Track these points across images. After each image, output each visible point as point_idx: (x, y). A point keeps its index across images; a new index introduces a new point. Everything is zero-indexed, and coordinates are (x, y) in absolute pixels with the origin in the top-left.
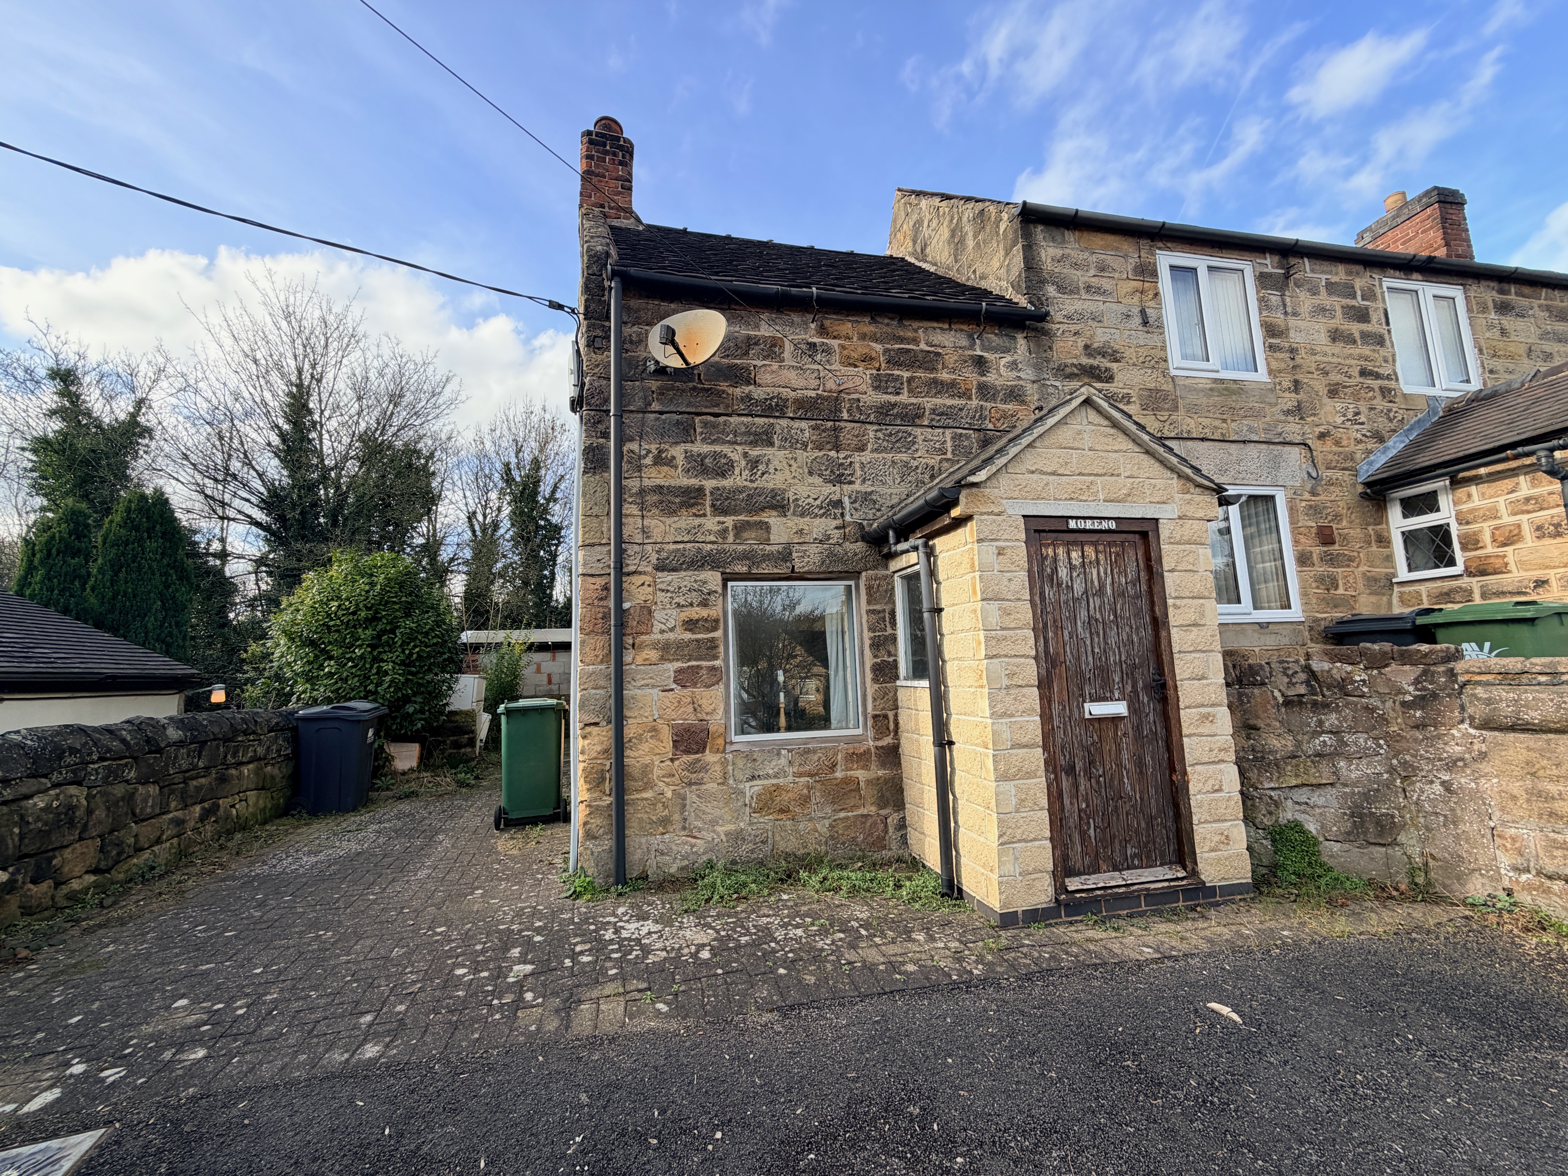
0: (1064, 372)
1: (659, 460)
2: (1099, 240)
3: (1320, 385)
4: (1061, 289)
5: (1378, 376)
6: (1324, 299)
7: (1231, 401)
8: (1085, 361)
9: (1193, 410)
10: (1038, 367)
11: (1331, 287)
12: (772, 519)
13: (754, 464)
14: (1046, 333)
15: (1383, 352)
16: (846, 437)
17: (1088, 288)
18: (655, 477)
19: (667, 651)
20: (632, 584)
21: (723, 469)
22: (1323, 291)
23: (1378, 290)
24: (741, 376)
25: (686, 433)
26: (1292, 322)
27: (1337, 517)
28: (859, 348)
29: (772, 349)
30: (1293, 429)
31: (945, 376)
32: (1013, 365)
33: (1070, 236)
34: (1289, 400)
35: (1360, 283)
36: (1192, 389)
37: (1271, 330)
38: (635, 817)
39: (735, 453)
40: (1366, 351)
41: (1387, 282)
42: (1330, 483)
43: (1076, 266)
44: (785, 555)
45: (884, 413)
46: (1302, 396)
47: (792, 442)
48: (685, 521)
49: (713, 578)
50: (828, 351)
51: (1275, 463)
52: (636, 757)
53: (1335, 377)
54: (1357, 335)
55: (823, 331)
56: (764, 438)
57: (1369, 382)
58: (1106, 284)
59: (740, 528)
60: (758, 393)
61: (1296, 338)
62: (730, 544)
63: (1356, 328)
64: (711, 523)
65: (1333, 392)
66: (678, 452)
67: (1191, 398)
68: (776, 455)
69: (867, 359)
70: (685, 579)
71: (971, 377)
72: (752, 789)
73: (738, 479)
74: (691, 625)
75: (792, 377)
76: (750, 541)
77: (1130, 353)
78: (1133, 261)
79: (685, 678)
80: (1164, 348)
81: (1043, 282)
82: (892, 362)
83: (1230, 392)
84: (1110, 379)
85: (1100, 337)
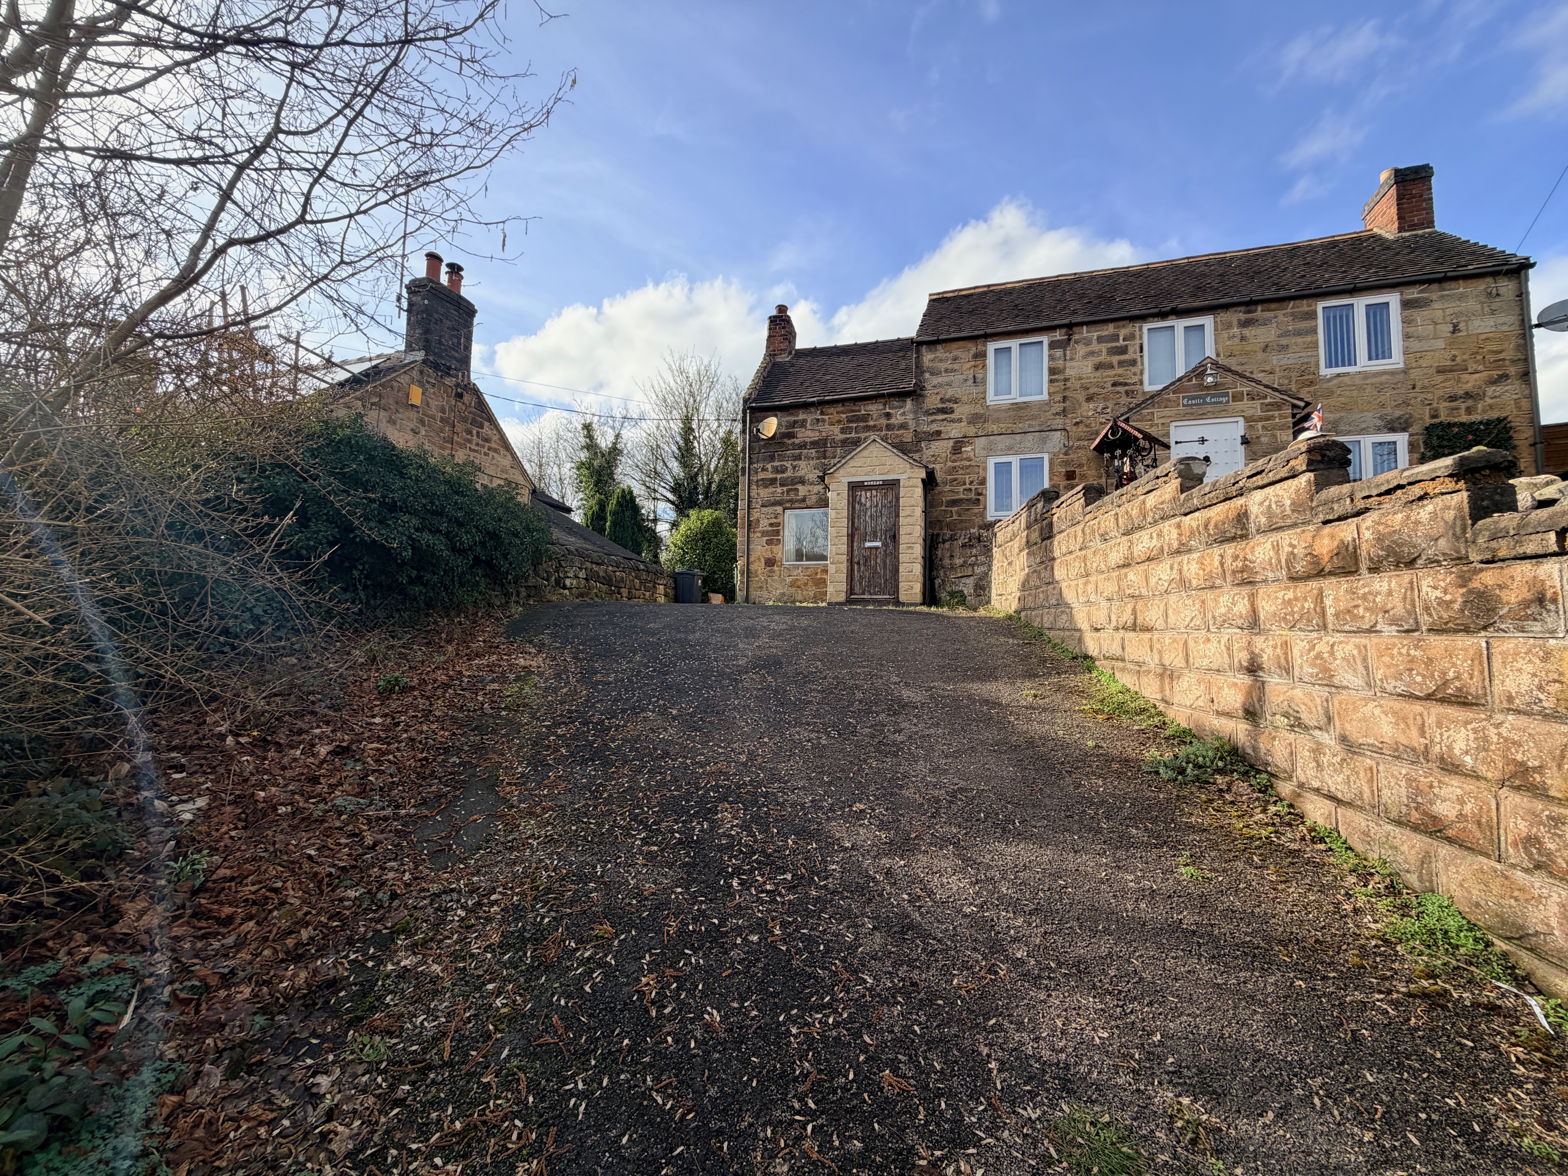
0: (928, 413)
1: (763, 470)
2: (955, 345)
3: (1081, 396)
4: (932, 374)
5: (1126, 384)
6: (1095, 347)
7: (1020, 413)
8: (940, 406)
9: (997, 421)
10: (916, 412)
11: (1100, 340)
12: (800, 487)
13: (794, 467)
14: (921, 396)
15: (1133, 369)
16: (828, 454)
17: (946, 371)
18: (761, 475)
19: (764, 534)
20: (753, 512)
21: (783, 470)
22: (1095, 342)
23: (1137, 333)
24: (791, 436)
25: (772, 459)
26: (1068, 364)
27: (1081, 465)
28: (836, 417)
29: (803, 423)
30: (1058, 422)
31: (871, 423)
32: (904, 414)
33: (939, 347)
34: (1058, 407)
35: (1123, 333)
36: (996, 410)
37: (1052, 371)
38: (753, 585)
39: (788, 464)
40: (1121, 371)
41: (1146, 327)
42: (1079, 448)
43: (941, 361)
44: (804, 500)
45: (844, 442)
46: (1068, 403)
47: (808, 458)
48: (771, 489)
49: (779, 509)
50: (824, 421)
51: (1044, 441)
52: (753, 567)
53: (1091, 391)
54: (1115, 364)
55: (822, 413)
56: (798, 458)
57: (1118, 389)
58: (956, 366)
59: (788, 491)
60: (797, 441)
61: (1069, 372)
62: (785, 497)
63: (1115, 359)
64: (779, 490)
65: (1089, 399)
66: (769, 466)
67: (996, 415)
68: (802, 464)
69: (839, 422)
70: (770, 510)
71: (884, 422)
72: (788, 580)
73: (789, 473)
74: (771, 525)
75: (810, 433)
76: (792, 496)
77: (965, 398)
78: (973, 350)
79: (769, 542)
80: (985, 392)
81: (923, 372)
82: (850, 421)
83: (1020, 408)
84: (952, 412)
85: (950, 393)
